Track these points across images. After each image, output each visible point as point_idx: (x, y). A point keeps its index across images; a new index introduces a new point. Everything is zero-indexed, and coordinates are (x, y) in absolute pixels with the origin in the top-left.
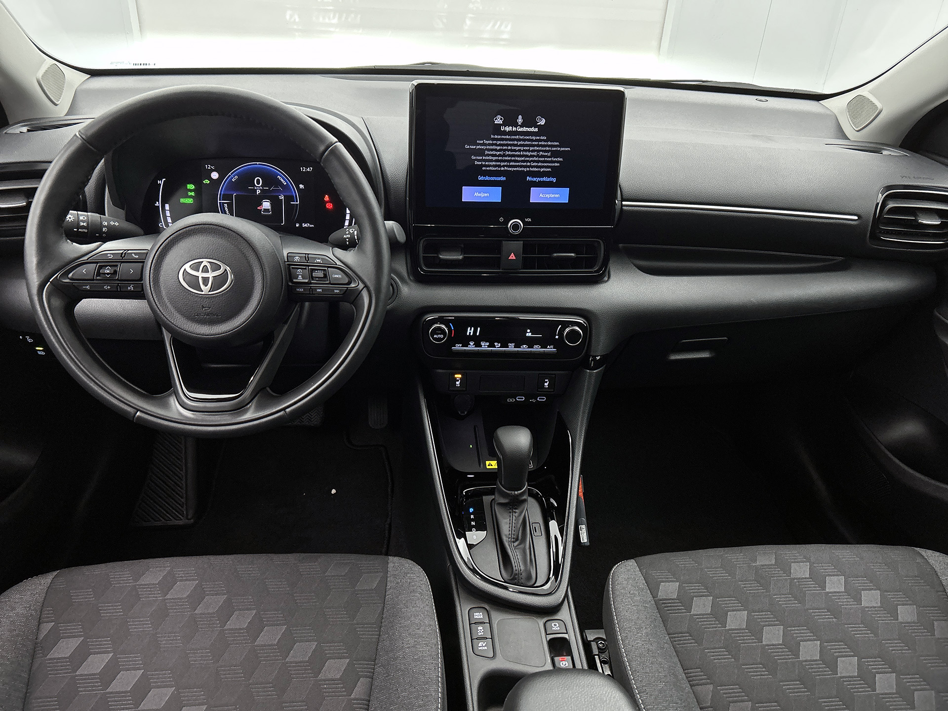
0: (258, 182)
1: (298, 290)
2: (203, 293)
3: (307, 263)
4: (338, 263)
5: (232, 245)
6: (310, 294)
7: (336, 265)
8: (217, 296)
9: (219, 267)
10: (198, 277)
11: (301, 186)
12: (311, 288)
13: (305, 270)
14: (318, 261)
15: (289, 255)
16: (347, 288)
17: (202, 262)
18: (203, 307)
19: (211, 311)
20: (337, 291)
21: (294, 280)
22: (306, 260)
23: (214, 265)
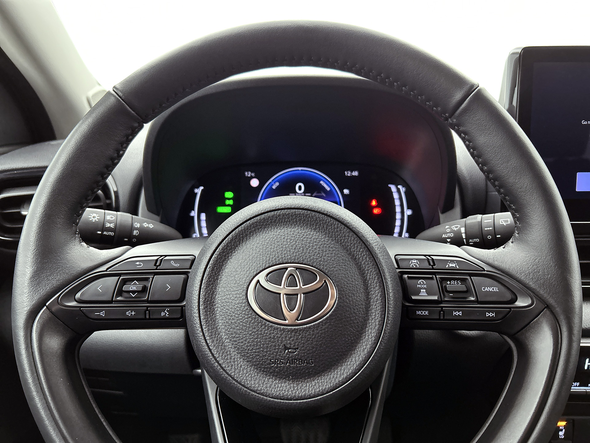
0: (300, 188)
1: (419, 313)
2: (287, 322)
3: (433, 269)
4: (486, 268)
5: (332, 240)
6: (439, 319)
7: (484, 271)
8: (310, 327)
9: (315, 276)
10: (280, 294)
11: (346, 191)
12: (442, 310)
13: (430, 281)
14: (451, 265)
15: (399, 257)
16: (510, 308)
17: (286, 269)
18: (286, 348)
19: (298, 355)
20: (491, 315)
21: (413, 297)
22: (430, 264)
23: (305, 273)
